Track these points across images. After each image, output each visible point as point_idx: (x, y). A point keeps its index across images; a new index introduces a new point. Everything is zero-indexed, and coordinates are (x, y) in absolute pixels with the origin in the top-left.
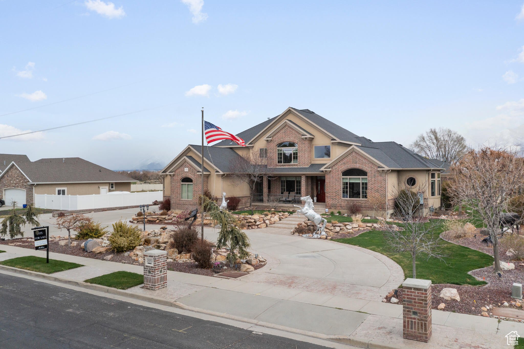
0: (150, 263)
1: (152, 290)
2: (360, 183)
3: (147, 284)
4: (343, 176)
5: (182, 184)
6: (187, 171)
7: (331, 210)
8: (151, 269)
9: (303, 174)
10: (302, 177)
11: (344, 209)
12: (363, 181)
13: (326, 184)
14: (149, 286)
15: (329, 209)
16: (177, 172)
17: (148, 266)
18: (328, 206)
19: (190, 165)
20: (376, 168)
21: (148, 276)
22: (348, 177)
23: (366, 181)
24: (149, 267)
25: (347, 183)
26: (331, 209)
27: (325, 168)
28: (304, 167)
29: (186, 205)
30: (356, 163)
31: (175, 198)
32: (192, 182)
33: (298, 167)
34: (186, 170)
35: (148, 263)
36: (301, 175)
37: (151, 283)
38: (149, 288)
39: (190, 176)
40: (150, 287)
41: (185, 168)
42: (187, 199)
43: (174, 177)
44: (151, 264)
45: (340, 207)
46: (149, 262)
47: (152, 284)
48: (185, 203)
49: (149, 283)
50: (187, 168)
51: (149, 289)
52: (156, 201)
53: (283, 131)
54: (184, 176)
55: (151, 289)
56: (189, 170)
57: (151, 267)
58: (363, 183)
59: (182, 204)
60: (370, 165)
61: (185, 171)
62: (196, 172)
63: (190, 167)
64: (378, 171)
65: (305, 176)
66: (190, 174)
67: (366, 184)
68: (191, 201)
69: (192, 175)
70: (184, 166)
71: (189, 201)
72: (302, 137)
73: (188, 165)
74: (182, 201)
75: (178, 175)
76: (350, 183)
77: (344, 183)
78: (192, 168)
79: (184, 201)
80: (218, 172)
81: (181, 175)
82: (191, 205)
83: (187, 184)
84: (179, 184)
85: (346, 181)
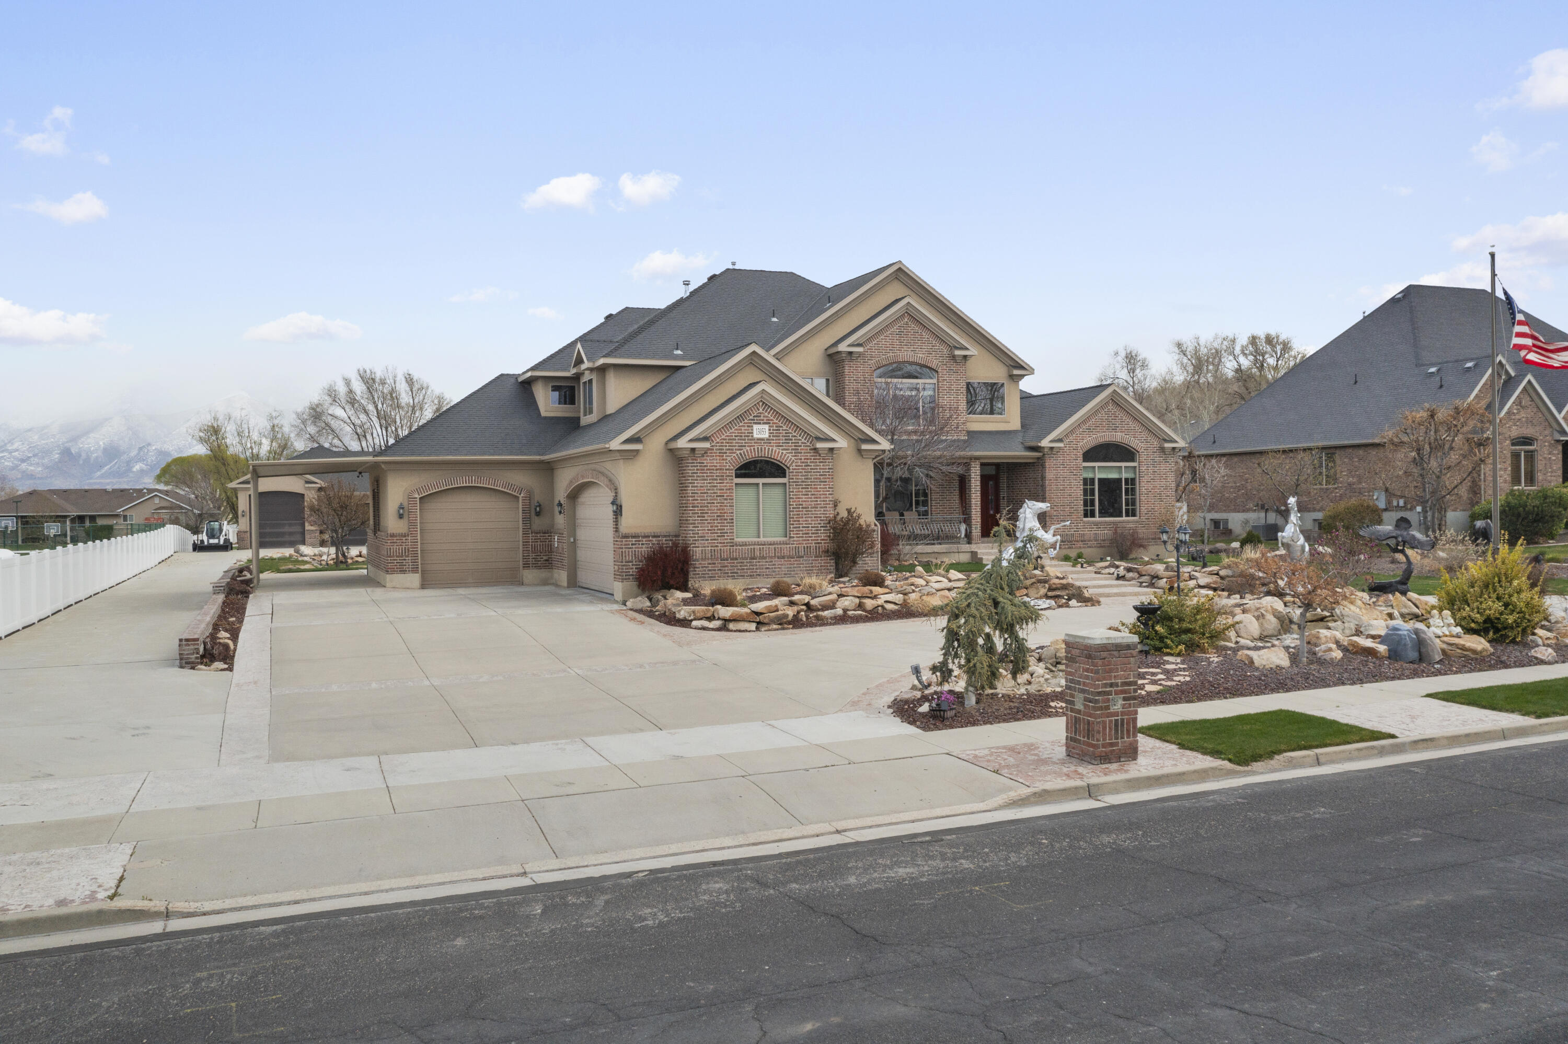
2: (1121, 479)
4: (1084, 461)
5: (737, 484)
6: (766, 435)
7: (1063, 552)
9: (977, 458)
10: (973, 464)
11: (1090, 547)
12: (1128, 475)
13: (1047, 483)
16: (717, 439)
19: (777, 415)
20: (1156, 443)
22: (1096, 464)
23: (1132, 475)
25: (1093, 480)
27: (1051, 441)
30: (1115, 430)
31: (709, 536)
32: (785, 477)
34: (761, 431)
36: (968, 461)
39: (778, 453)
41: (755, 427)
42: (762, 539)
43: (707, 461)
45: (1082, 541)
50: (766, 427)
54: (750, 453)
56: (775, 433)
58: (1127, 481)
59: (743, 559)
60: (1145, 434)
61: (755, 436)
62: (803, 440)
63: (775, 421)
64: (1162, 449)
65: (978, 462)
66: (774, 448)
67: (1133, 480)
68: (783, 544)
69: (784, 452)
70: (751, 417)
71: (774, 544)
72: (957, 352)
73: (766, 414)
74: (743, 545)
75: (722, 453)
76: (1100, 480)
77: (1085, 480)
78: (785, 428)
79: (755, 544)
80: (873, 441)
81: (738, 452)
82: (783, 557)
83: (763, 484)
84: (726, 484)
85: (1090, 475)
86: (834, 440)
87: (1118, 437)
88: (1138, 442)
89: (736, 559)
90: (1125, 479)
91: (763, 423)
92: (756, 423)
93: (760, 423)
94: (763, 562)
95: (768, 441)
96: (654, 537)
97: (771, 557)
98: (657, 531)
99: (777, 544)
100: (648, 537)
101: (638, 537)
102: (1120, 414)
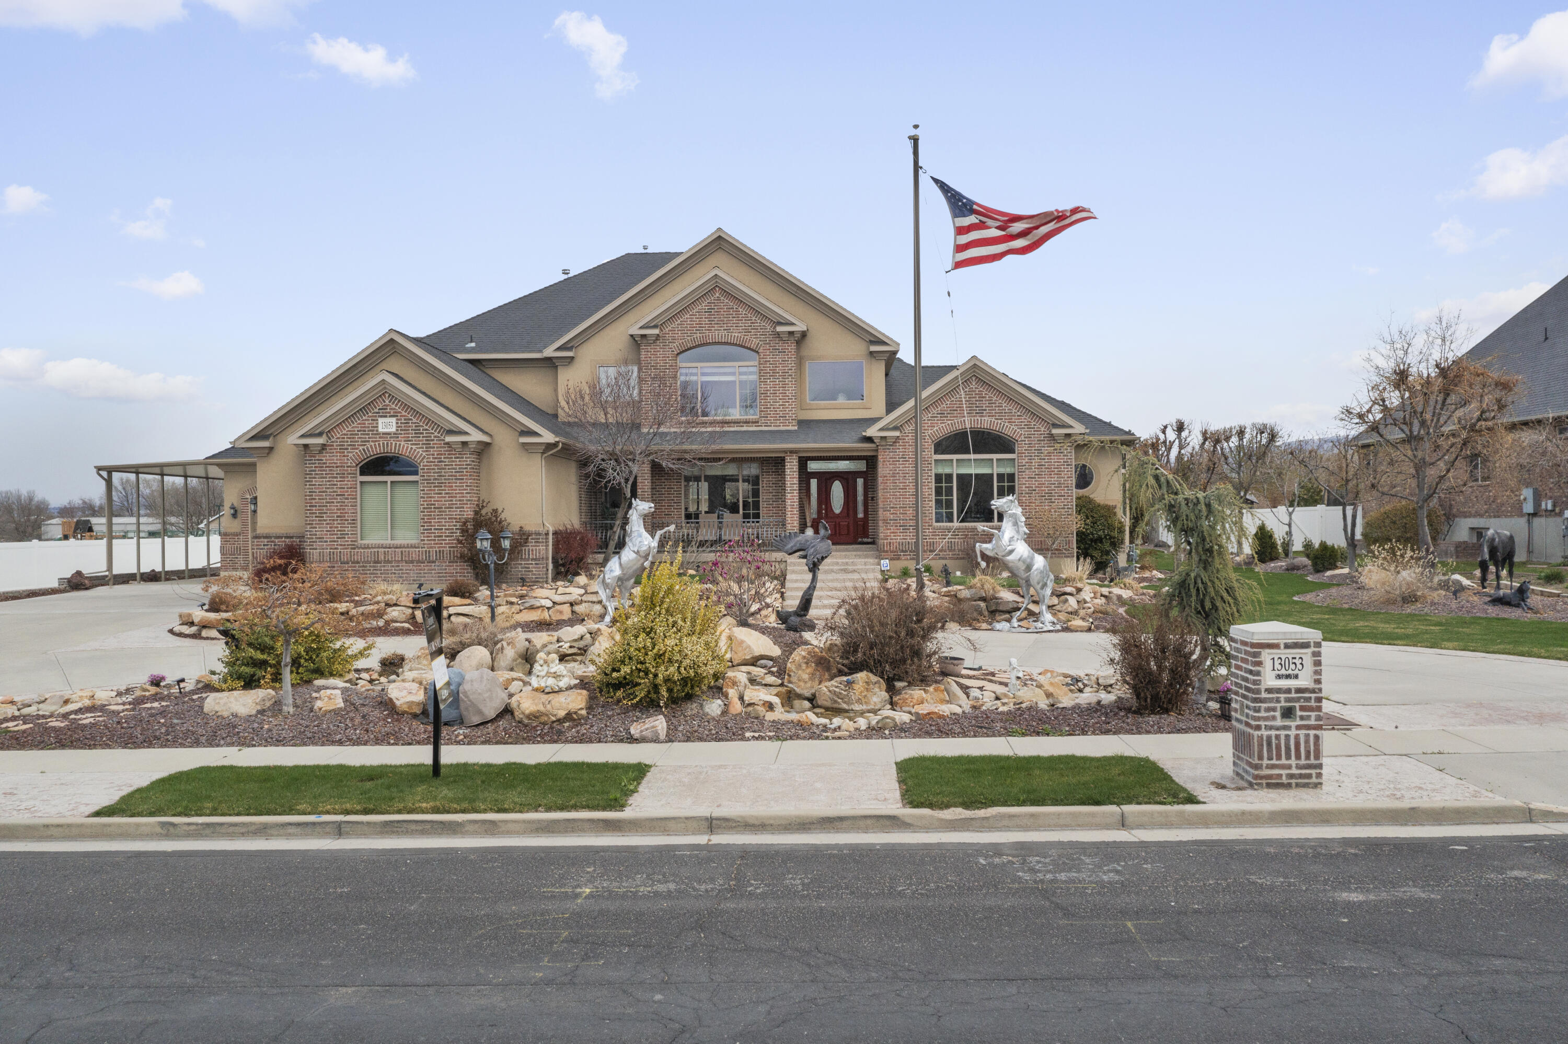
0: (1288, 677)
1: (1305, 786)
2: (992, 475)
3: (1273, 767)
4: (937, 453)
5: (361, 483)
6: (393, 429)
7: (901, 564)
8: (1298, 699)
9: (792, 452)
10: (788, 459)
11: (942, 560)
12: (1002, 470)
13: (880, 480)
14: (1284, 772)
15: (891, 559)
16: (337, 434)
17: (1279, 690)
18: (887, 551)
19: (406, 407)
20: (1043, 429)
21: (1283, 733)
22: (955, 457)
23: (1008, 470)
24: (1288, 691)
25: (949, 477)
26: (898, 559)
27: (881, 430)
28: (782, 428)
29: (389, 562)
30: (981, 413)
31: (328, 537)
32: (416, 474)
33: (760, 429)
34: (387, 425)
35: (1279, 677)
36: (782, 455)
37: (1298, 757)
38: (1284, 780)
39: (405, 448)
40: (1291, 776)
41: (381, 420)
42: (389, 542)
43: (326, 457)
44: (1296, 677)
45: (931, 551)
46: (1283, 672)
47: (1303, 762)
48: (382, 557)
49: (1288, 757)
50: (394, 420)
51: (1288, 786)
52: (79, 573)
53: (703, 306)
54: (375, 449)
55: (1297, 785)
56: (403, 427)
57: (1299, 690)
58: (1001, 477)
59: (366, 562)
60: (1026, 419)
61: (381, 430)
62: (436, 434)
63: (404, 413)
64: (1052, 437)
65: (795, 457)
66: (402, 443)
67: (1011, 477)
68: (412, 547)
69: (414, 447)
70: (376, 410)
71: (400, 547)
72: (780, 329)
73: (393, 406)
74: (365, 548)
75: (343, 449)
76: (958, 475)
77: (938, 478)
78: (414, 420)
79: (378, 547)
80: (535, 434)
81: (361, 448)
82: (412, 562)
83: (392, 482)
84: (348, 482)
85: (947, 470)
86: (466, 433)
87: (986, 422)
88: (1016, 428)
89: (358, 562)
90: (998, 475)
91: (391, 416)
92: (381, 417)
93: (386, 417)
94: (389, 566)
95: (395, 435)
96: (287, 537)
97: (398, 561)
98: (291, 532)
99: (404, 547)
100: (281, 537)
101: (270, 537)
102: (988, 394)
